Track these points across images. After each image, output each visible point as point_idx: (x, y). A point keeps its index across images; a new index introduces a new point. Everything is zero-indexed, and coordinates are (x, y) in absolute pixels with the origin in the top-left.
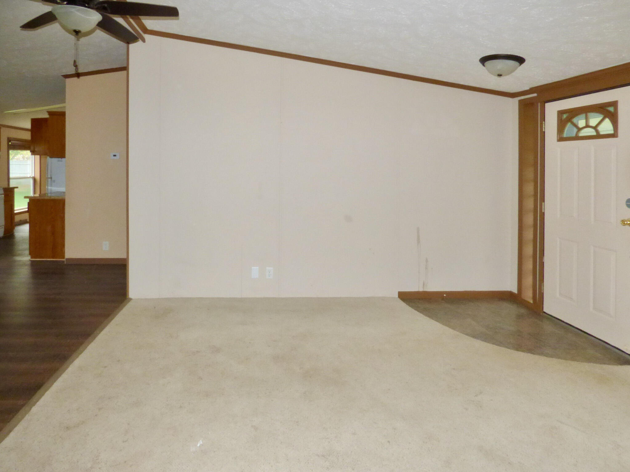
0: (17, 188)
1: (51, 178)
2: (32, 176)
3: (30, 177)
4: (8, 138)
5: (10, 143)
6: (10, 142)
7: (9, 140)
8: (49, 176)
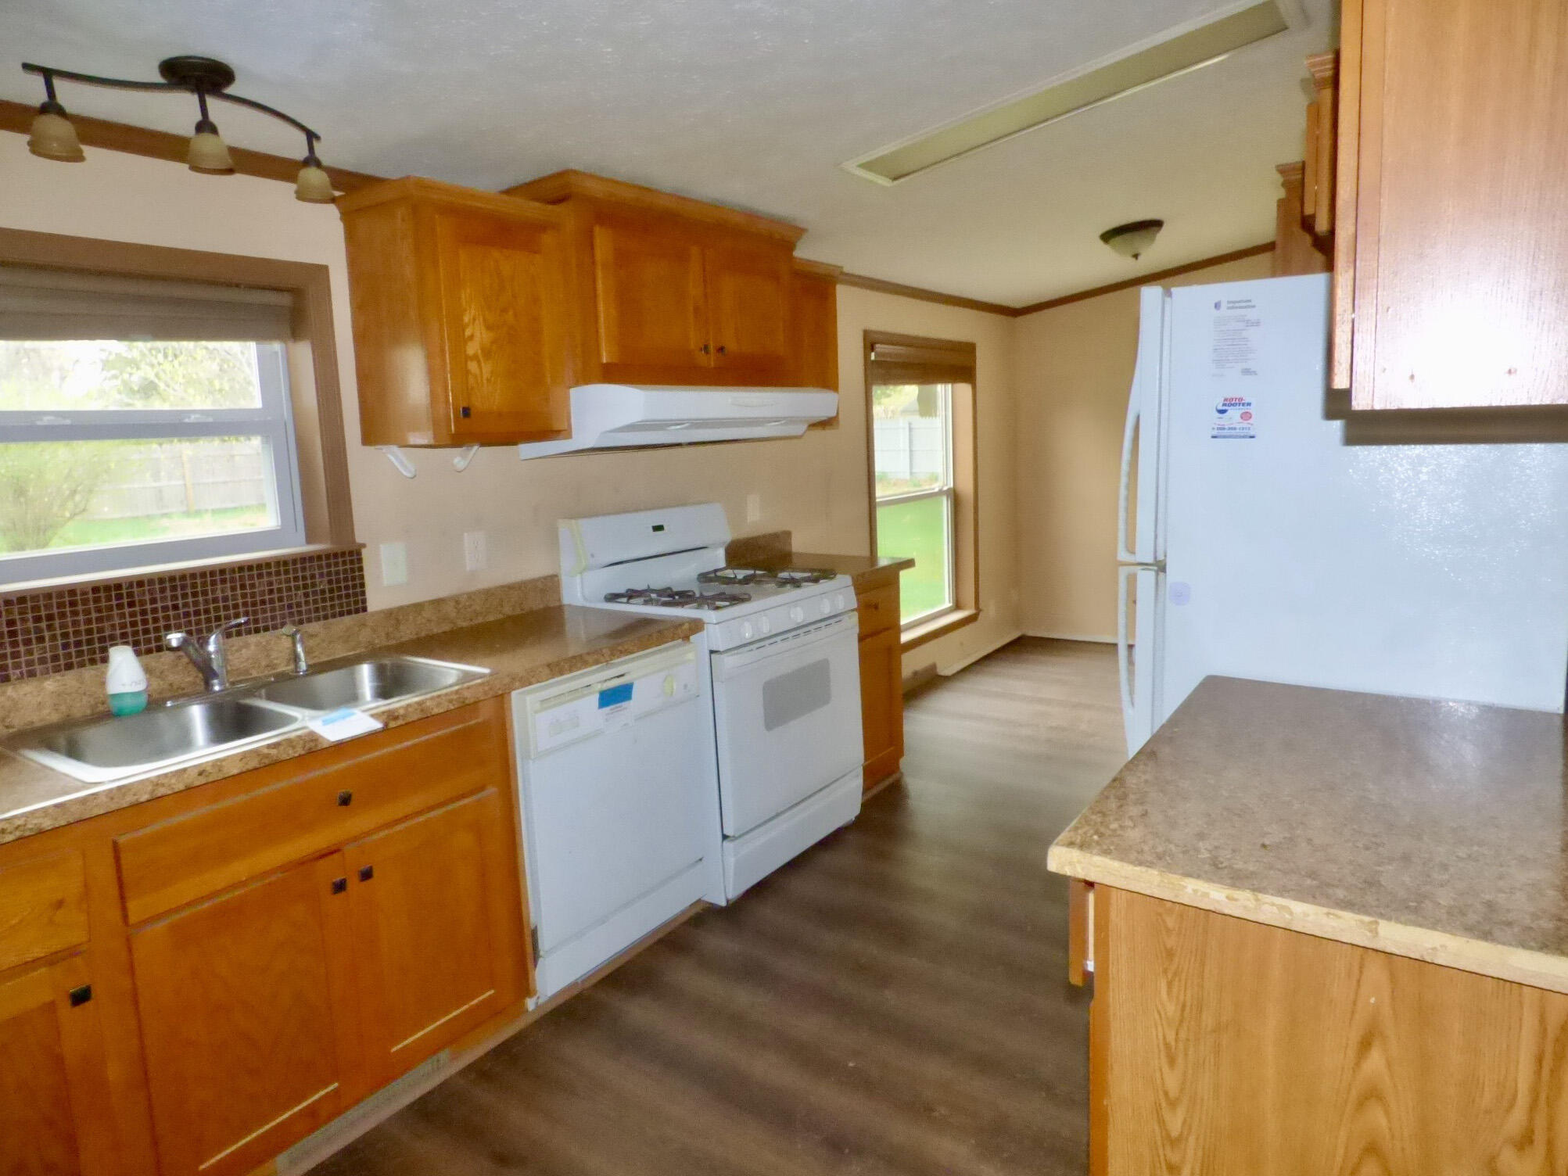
0: (909, 563)
1: (1161, 567)
2: (945, 488)
3: (941, 493)
4: (867, 334)
5: (873, 356)
6: (872, 349)
7: (870, 342)
8: (1145, 554)
